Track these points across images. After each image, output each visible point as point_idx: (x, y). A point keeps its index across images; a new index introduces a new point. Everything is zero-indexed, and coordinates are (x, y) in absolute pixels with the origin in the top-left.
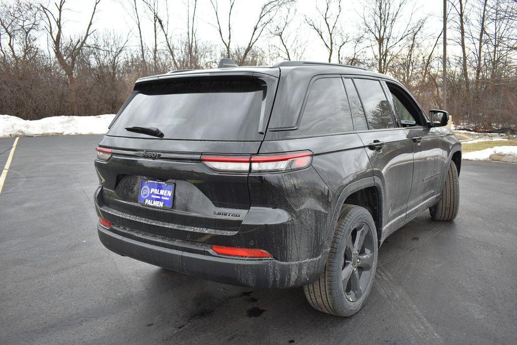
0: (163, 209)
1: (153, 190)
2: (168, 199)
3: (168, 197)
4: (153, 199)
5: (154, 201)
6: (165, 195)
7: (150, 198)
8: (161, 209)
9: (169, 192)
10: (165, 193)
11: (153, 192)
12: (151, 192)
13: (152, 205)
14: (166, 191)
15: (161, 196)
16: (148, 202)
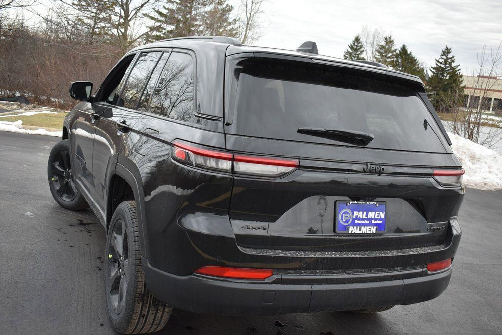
0: (377, 235)
1: (356, 213)
2: (381, 222)
3: (381, 219)
4: (360, 225)
5: (363, 228)
6: (376, 217)
7: (354, 224)
8: (374, 235)
9: (381, 213)
10: (377, 215)
11: (357, 216)
12: (355, 217)
13: (360, 232)
14: (377, 213)
15: (370, 219)
16: (353, 230)
